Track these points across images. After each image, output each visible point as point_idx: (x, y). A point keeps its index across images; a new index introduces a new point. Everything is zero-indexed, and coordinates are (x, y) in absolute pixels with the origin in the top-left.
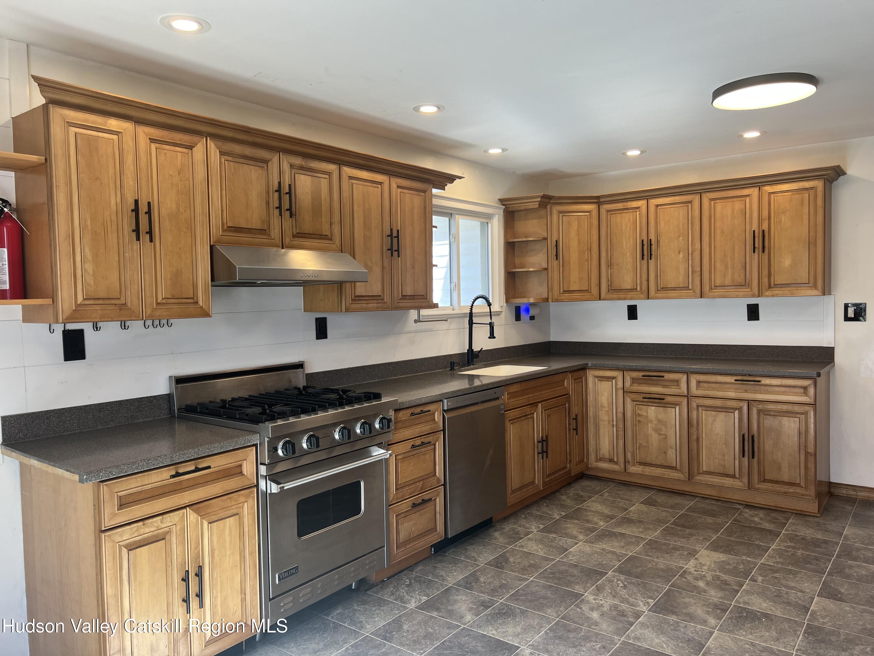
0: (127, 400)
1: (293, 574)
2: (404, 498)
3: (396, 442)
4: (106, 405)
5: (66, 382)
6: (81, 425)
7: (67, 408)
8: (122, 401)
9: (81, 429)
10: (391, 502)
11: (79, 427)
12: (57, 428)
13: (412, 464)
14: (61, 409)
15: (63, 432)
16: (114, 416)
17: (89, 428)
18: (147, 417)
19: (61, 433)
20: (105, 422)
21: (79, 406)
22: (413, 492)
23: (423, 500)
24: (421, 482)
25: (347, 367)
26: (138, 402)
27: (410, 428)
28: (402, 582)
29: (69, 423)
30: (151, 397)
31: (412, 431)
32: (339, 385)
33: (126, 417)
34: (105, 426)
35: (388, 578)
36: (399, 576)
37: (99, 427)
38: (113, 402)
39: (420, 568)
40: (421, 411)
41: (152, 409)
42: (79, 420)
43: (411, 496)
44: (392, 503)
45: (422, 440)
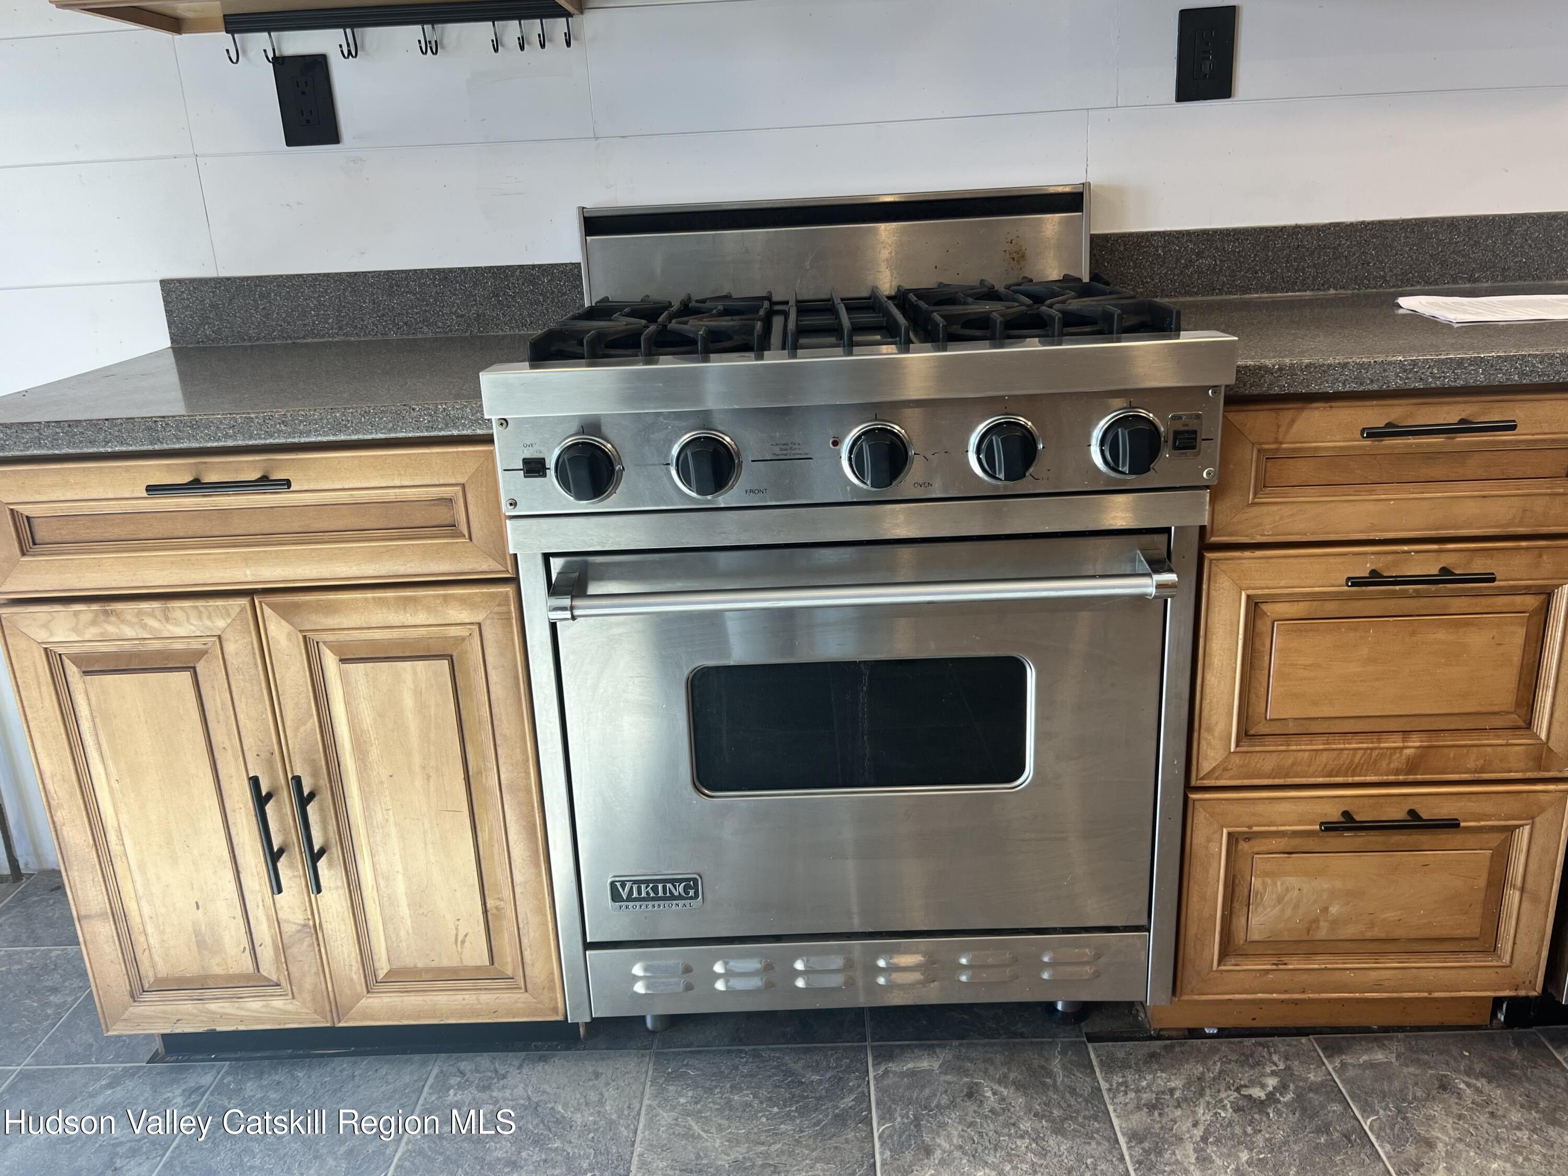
0: (462, 270)
1: (673, 897)
2: (1290, 781)
3: (1259, 539)
4: (406, 278)
5: (299, 203)
6: (347, 324)
7: (308, 275)
8: (451, 270)
9: (346, 334)
10: (1202, 779)
11: (341, 328)
12: (289, 323)
13: (1364, 651)
14: (294, 276)
15: (304, 338)
16: (429, 311)
17: (365, 335)
18: (524, 325)
19: (298, 338)
20: (406, 324)
21: (337, 274)
22: (1353, 769)
23: (1412, 813)
24: (1414, 736)
25: (1327, 221)
26: (495, 279)
27: (1371, 492)
28: (1245, 1076)
29: (317, 315)
30: (534, 267)
31: (1380, 506)
32: (1274, 290)
33: (462, 316)
34: (408, 334)
35: (1224, 1033)
36: (1260, 1044)
37: (393, 336)
38: (423, 270)
39: (1379, 1056)
40: (1462, 421)
41: (537, 302)
42: (340, 311)
43: (1340, 780)
44: (1207, 783)
45: (1447, 560)
